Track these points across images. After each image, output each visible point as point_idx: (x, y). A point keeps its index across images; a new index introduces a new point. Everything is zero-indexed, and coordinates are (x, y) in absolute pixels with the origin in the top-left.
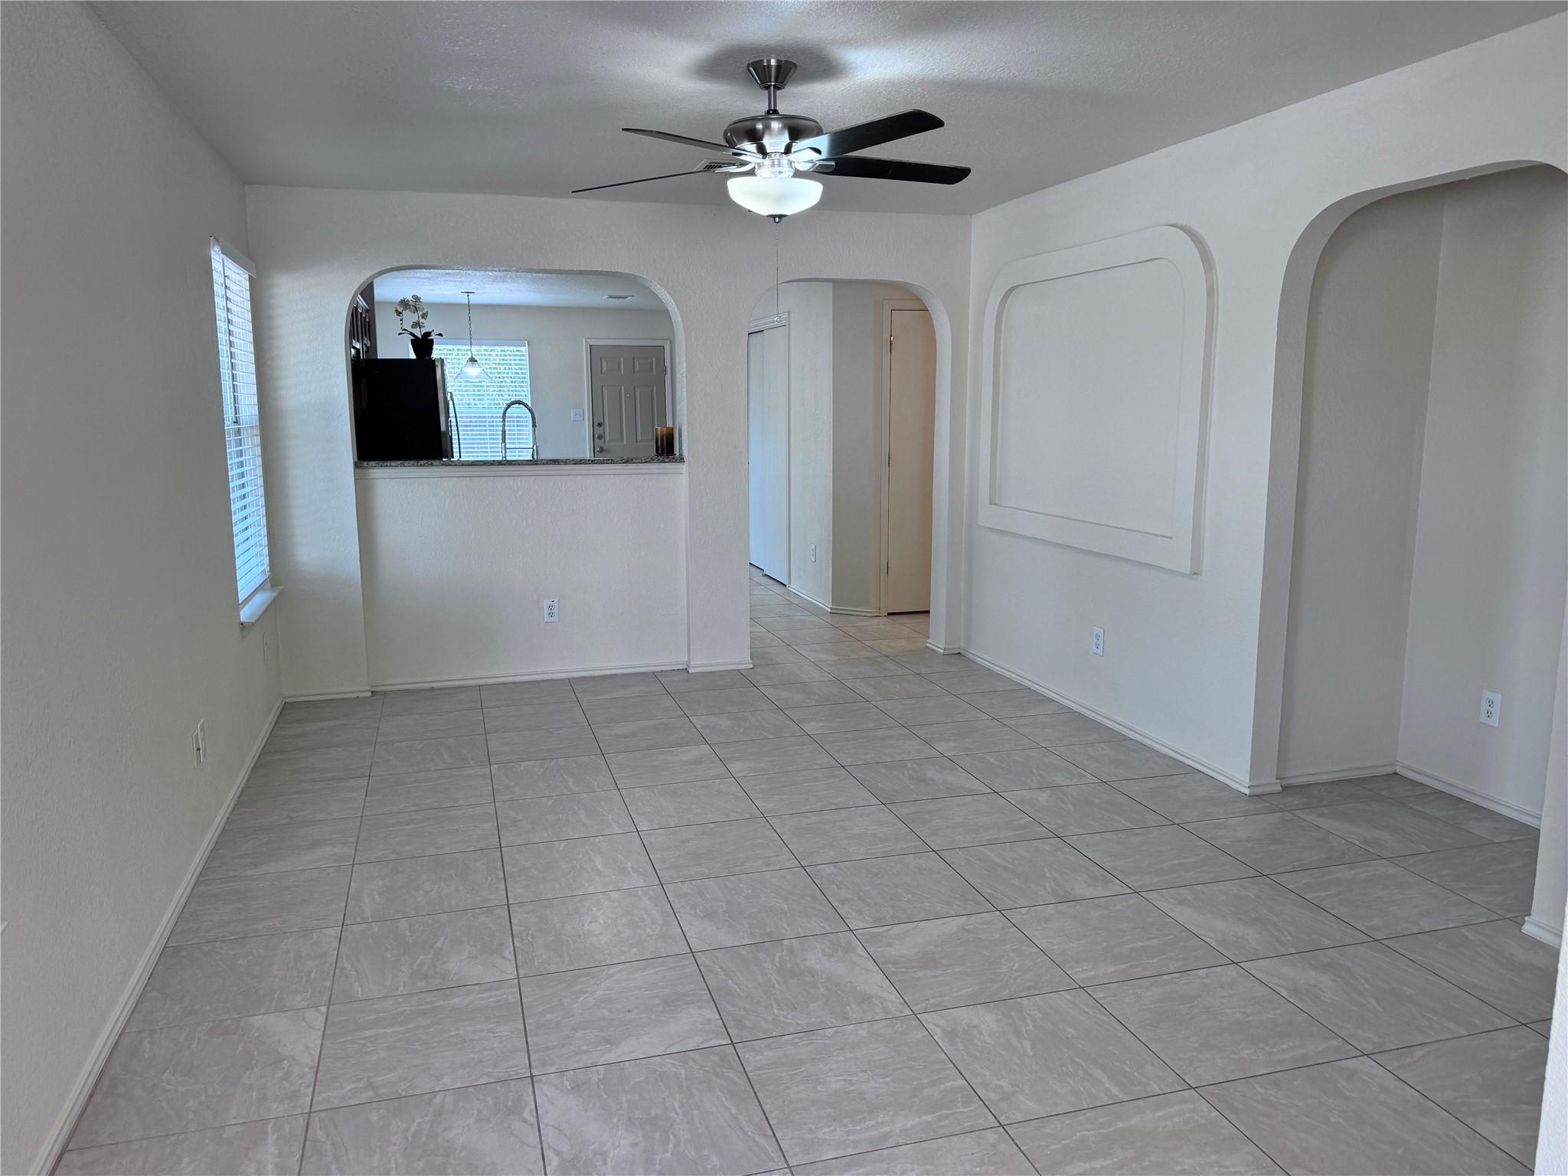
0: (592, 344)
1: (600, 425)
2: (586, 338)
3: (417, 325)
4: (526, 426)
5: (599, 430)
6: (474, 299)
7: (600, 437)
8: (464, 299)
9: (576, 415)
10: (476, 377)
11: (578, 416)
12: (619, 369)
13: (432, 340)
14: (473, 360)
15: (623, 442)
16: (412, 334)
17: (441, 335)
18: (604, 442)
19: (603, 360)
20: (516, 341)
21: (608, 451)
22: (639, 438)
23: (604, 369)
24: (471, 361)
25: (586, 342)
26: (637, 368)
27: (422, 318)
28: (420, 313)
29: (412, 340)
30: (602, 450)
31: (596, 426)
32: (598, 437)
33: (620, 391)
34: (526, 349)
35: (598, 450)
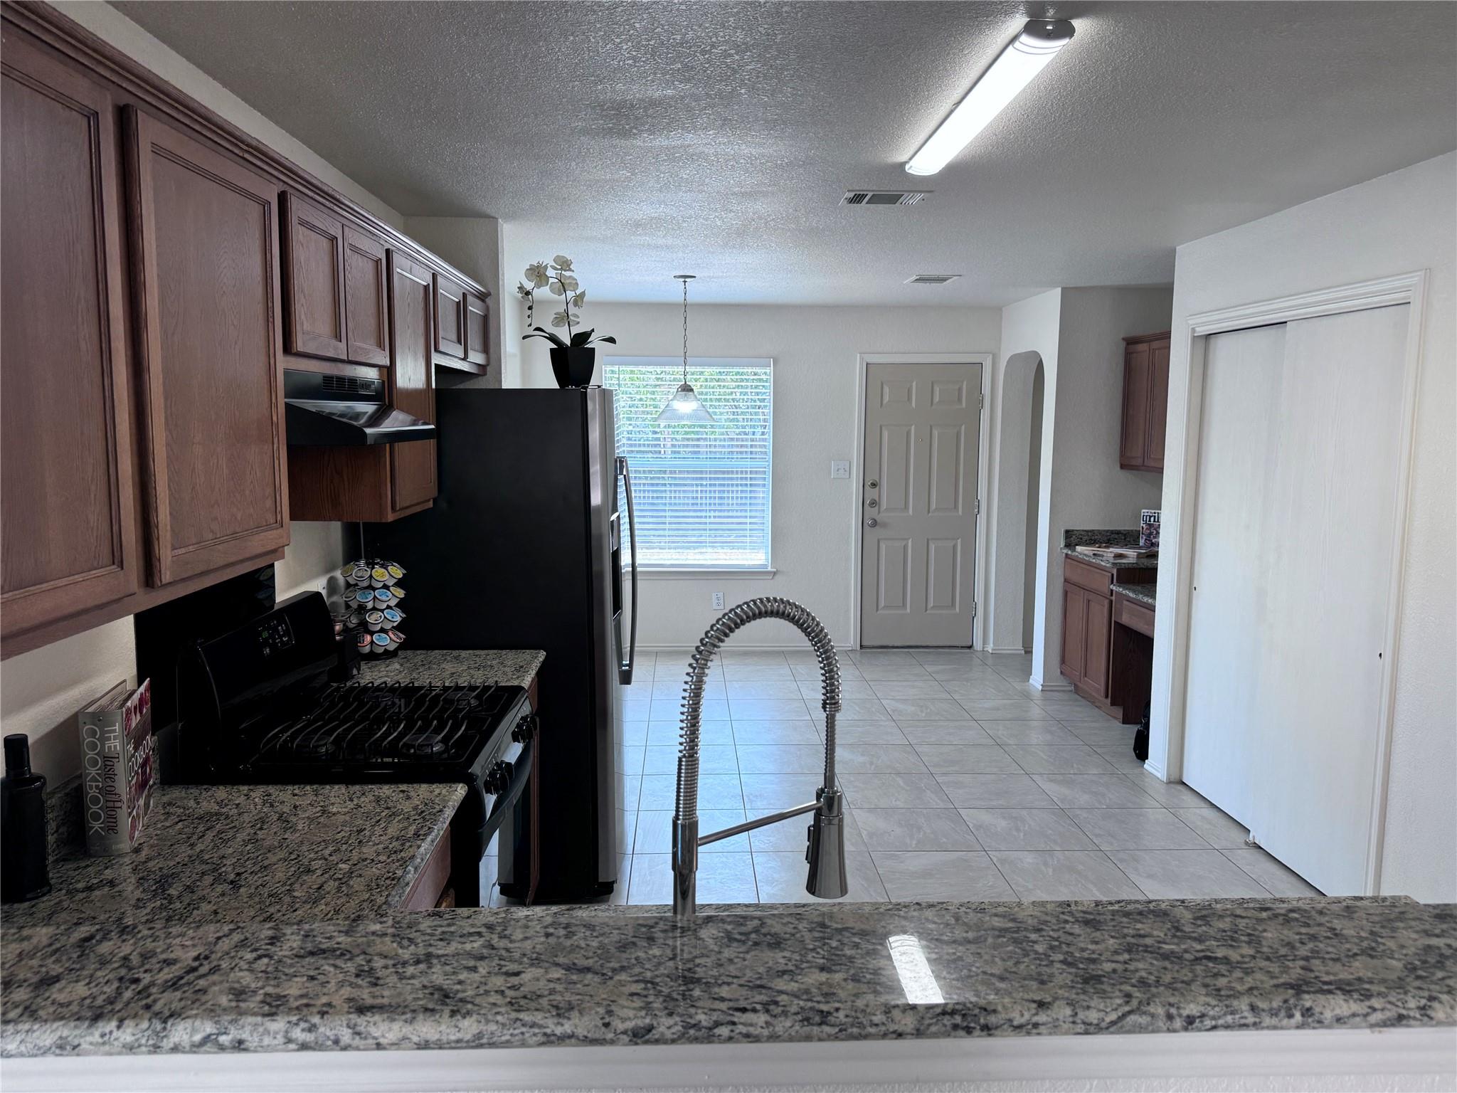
0: (869, 361)
1: (874, 485)
2: (861, 353)
3: (564, 318)
4: (764, 485)
5: (872, 494)
6: (698, 292)
7: (874, 503)
8: (674, 291)
9: (838, 470)
10: (689, 417)
11: (842, 471)
12: (909, 399)
13: (593, 350)
14: (687, 389)
15: (908, 512)
16: (553, 338)
17: (612, 340)
18: (879, 512)
19: (885, 386)
20: (756, 359)
21: (884, 525)
22: (933, 506)
23: (886, 399)
24: (683, 390)
25: (862, 359)
26: (937, 399)
27: (576, 304)
28: (570, 294)
29: (552, 350)
30: (875, 523)
31: (867, 487)
32: (869, 504)
33: (908, 434)
34: (770, 370)
35: (869, 524)
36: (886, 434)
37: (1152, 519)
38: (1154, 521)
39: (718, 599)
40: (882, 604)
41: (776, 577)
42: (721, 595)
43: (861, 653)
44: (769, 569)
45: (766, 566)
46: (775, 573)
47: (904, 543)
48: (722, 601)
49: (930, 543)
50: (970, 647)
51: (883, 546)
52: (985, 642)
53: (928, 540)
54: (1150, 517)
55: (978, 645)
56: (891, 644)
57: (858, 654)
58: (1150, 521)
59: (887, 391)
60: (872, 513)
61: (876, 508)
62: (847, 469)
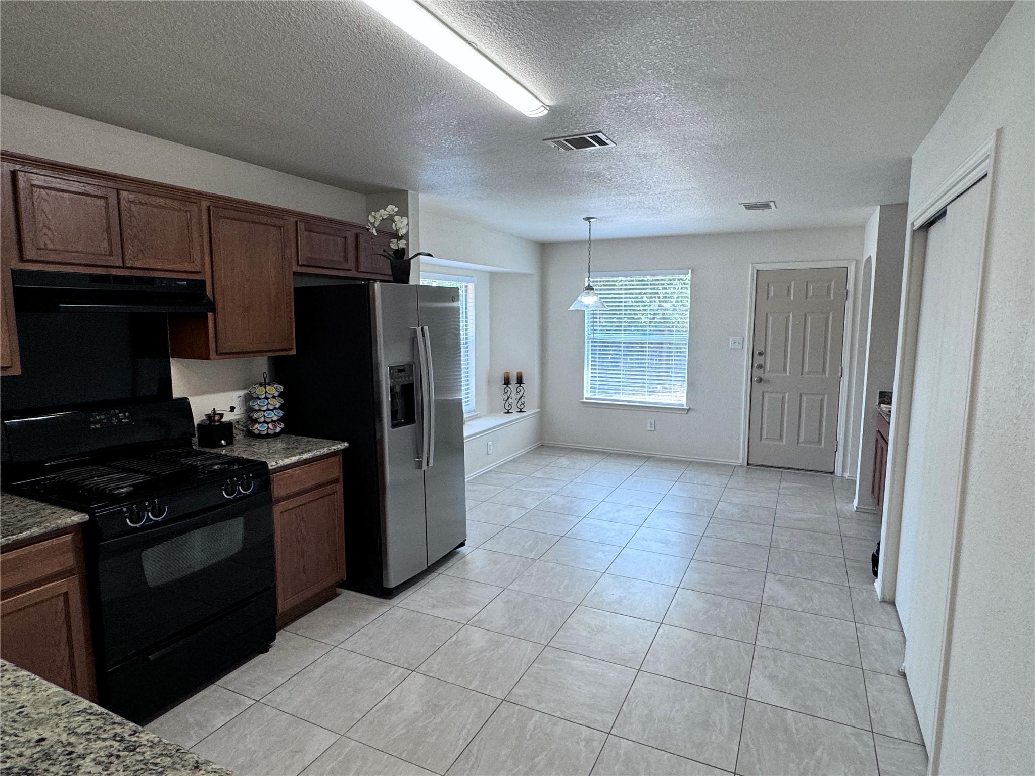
0: (758, 269)
1: (760, 354)
2: (753, 264)
4: (684, 352)
5: (759, 360)
7: (760, 367)
9: (735, 343)
11: (737, 344)
12: (789, 294)
14: (588, 289)
15: (786, 373)
18: (764, 373)
19: (770, 286)
20: (682, 270)
21: (768, 382)
22: (806, 369)
25: (754, 268)
26: (810, 293)
30: (760, 380)
31: (755, 355)
32: (757, 366)
33: (787, 319)
34: (689, 277)
35: (757, 380)
36: (770, 319)
39: (651, 424)
40: (764, 436)
41: (689, 413)
42: (653, 421)
43: (748, 469)
44: (685, 407)
45: (683, 405)
46: (689, 410)
48: (653, 426)
49: (803, 396)
50: (832, 473)
51: (766, 396)
52: (844, 470)
53: (801, 394)
55: (838, 472)
56: (770, 465)
57: (745, 469)
59: (772, 289)
60: (758, 373)
61: (762, 370)
62: (741, 342)
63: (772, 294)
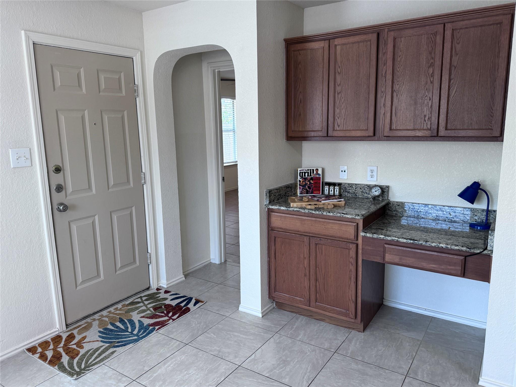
0: (35, 41)
1: (58, 170)
2: (26, 32)
5: (57, 179)
7: (59, 188)
11: (22, 159)
15: (92, 191)
18: (66, 196)
19: (55, 69)
21: (74, 207)
22: (112, 183)
25: (28, 38)
30: (64, 208)
31: (52, 173)
32: (55, 190)
33: (83, 118)
35: (59, 209)
36: (62, 118)
37: (306, 174)
38: (308, 176)
47: (90, 221)
49: (113, 214)
50: (149, 288)
51: (74, 227)
52: (158, 280)
53: (111, 213)
54: (305, 173)
56: (91, 313)
58: (305, 176)
59: (57, 75)
60: (59, 197)
61: (64, 192)
62: (28, 156)
63: (58, 83)
